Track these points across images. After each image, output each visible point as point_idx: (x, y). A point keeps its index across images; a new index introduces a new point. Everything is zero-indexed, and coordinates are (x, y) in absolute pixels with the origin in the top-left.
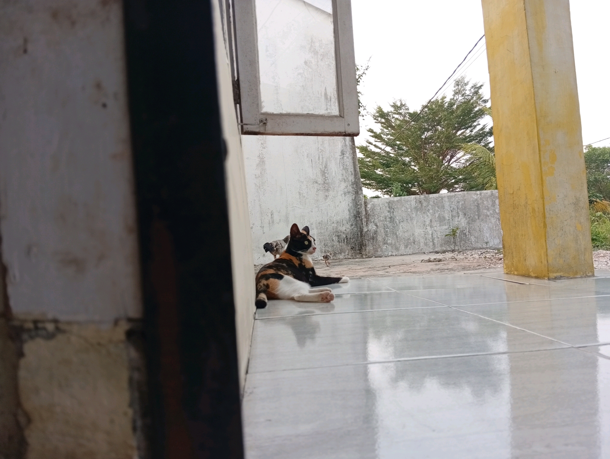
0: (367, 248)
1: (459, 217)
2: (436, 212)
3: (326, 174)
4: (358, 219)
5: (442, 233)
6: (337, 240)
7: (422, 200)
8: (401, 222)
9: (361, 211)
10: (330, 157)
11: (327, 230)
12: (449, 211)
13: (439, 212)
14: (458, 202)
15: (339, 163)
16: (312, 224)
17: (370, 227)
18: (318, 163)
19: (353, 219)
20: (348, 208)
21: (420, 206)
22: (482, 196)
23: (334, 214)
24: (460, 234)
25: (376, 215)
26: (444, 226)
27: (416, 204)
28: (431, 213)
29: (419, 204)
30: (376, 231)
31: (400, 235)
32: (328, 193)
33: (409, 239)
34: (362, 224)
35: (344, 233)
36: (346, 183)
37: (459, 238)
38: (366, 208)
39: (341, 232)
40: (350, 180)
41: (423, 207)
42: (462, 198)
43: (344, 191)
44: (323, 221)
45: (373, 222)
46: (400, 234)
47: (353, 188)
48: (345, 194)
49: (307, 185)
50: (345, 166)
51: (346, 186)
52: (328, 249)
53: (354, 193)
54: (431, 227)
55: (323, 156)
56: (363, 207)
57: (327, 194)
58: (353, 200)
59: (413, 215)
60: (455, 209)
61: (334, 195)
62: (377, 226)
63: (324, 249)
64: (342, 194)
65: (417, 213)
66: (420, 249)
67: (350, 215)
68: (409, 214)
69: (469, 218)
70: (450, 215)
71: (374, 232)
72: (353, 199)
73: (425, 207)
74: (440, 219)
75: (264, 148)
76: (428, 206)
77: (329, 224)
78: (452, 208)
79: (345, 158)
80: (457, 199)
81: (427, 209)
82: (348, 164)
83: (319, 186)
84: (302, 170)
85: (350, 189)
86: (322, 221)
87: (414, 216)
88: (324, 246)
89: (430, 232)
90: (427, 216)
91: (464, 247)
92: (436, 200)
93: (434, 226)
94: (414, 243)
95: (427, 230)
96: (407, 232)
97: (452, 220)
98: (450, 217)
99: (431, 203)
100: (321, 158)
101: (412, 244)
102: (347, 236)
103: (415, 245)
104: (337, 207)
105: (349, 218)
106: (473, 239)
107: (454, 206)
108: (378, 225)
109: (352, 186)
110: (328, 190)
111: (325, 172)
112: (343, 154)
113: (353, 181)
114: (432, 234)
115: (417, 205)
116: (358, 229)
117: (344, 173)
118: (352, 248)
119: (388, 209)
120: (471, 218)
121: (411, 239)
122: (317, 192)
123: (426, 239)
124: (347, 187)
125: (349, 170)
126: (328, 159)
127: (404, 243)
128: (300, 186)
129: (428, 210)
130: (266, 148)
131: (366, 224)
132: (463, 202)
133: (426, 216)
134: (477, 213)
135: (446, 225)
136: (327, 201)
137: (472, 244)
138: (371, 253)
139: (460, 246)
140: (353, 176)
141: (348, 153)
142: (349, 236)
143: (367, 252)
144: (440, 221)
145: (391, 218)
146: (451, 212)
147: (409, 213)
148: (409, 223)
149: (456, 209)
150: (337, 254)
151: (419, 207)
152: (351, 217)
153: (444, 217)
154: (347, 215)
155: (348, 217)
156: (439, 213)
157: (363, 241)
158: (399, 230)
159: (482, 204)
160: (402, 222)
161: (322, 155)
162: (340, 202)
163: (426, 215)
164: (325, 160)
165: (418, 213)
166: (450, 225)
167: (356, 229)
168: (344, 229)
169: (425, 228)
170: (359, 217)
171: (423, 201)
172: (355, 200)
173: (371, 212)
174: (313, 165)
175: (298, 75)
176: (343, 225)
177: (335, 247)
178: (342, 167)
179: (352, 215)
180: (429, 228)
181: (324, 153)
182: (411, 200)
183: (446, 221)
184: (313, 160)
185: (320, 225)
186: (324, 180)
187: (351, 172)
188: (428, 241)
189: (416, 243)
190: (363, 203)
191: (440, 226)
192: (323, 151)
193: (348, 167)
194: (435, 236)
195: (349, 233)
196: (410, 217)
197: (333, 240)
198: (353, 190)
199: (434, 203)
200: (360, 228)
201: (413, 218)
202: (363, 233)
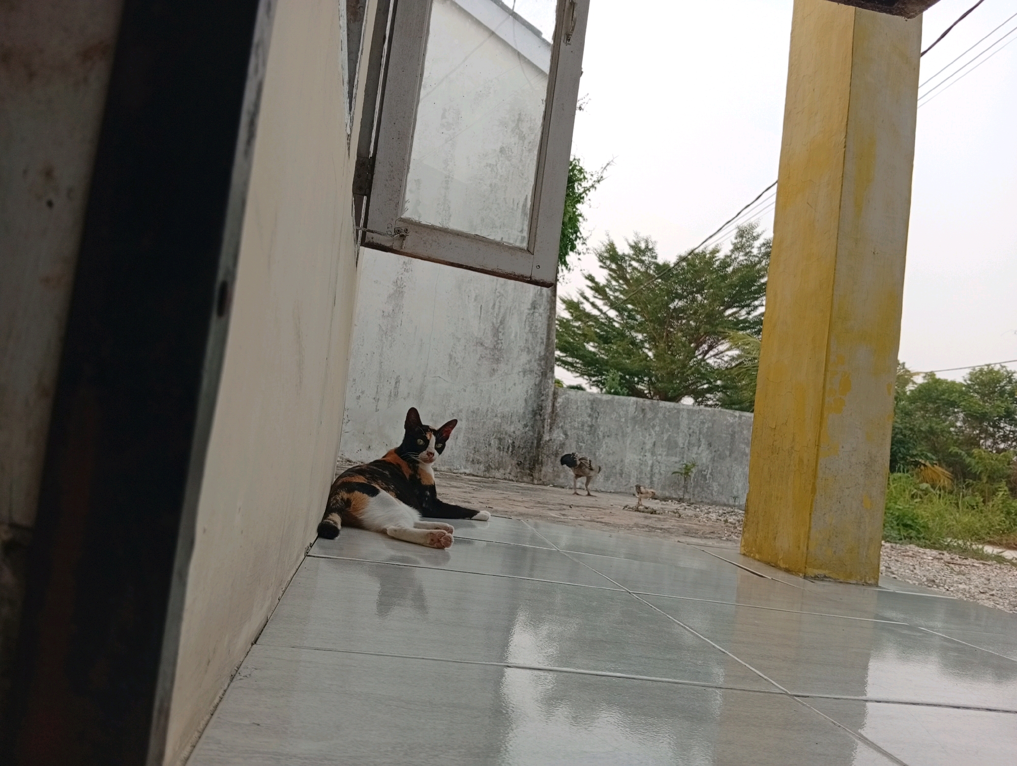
0: (544, 469)
1: (699, 446)
2: (665, 430)
3: (500, 334)
4: (538, 417)
5: (667, 468)
6: (496, 445)
7: (646, 408)
8: (606, 437)
9: (546, 407)
10: (512, 308)
11: (483, 426)
12: (686, 434)
13: (669, 433)
14: (703, 423)
15: (525, 322)
16: (461, 411)
17: (555, 435)
18: (491, 313)
19: (531, 416)
20: (525, 396)
21: (641, 416)
22: (741, 421)
23: (500, 402)
24: (697, 474)
25: (570, 416)
26: (673, 458)
28: (657, 432)
29: (640, 413)
30: (564, 444)
31: (601, 458)
32: (498, 366)
33: (614, 466)
34: (543, 427)
35: (510, 436)
36: (530, 355)
37: (694, 481)
38: (554, 402)
39: (506, 433)
40: (538, 352)
41: (646, 420)
42: (710, 418)
43: (524, 367)
44: (481, 409)
45: (562, 427)
46: (601, 455)
47: (539, 365)
48: (524, 372)
49: (465, 346)
50: (533, 328)
51: (528, 361)
52: (478, 457)
53: (540, 374)
54: (652, 454)
55: (502, 304)
56: (549, 400)
57: (495, 366)
58: (536, 385)
59: (627, 429)
60: (696, 433)
61: (506, 371)
62: (566, 435)
63: (472, 456)
64: (520, 372)
65: (635, 426)
66: (629, 486)
67: (526, 408)
68: (621, 426)
69: (715, 451)
70: (685, 440)
71: (560, 444)
72: (537, 383)
73: (649, 419)
74: (669, 445)
75: (406, 270)
76: (654, 419)
77: (489, 416)
78: (691, 431)
79: (537, 314)
80: (702, 417)
82: (539, 326)
83: (485, 351)
84: (463, 319)
85: (535, 366)
86: (479, 410)
87: (628, 431)
88: (473, 452)
89: (650, 462)
90: (650, 435)
91: (699, 497)
92: (669, 412)
93: (659, 453)
94: (621, 475)
95: (646, 458)
96: (613, 454)
97: (689, 449)
98: (686, 444)
99: (660, 415)
100: (497, 307)
101: (618, 475)
102: (514, 442)
103: (621, 480)
104: (507, 391)
105: (524, 413)
106: (715, 487)
107: (695, 427)
108: (569, 433)
109: (539, 362)
110: (498, 361)
111: (500, 330)
112: (535, 308)
113: (542, 354)
114: (652, 466)
115: (636, 413)
116: (534, 433)
117: (531, 338)
118: (518, 464)
119: (589, 411)
120: (719, 452)
121: (618, 467)
122: (480, 359)
123: (641, 473)
124: (530, 361)
125: (539, 336)
126: (508, 311)
128: (454, 344)
129: (654, 426)
130: (410, 272)
131: (549, 428)
132: (710, 424)
133: (647, 435)
134: (728, 447)
135: (676, 456)
136: (493, 378)
137: (712, 495)
138: (548, 478)
139: (694, 495)
140: (543, 347)
141: (543, 308)
142: (518, 443)
143: (542, 475)
144: (669, 447)
145: (591, 426)
146: (689, 436)
147: (622, 424)
148: (618, 441)
149: (698, 434)
150: (492, 468)
151: (638, 419)
152: (527, 412)
153: (676, 443)
154: (522, 407)
155: (522, 411)
156: (670, 435)
157: (538, 455)
158: (601, 450)
159: (740, 434)
160: (608, 436)
161: (500, 302)
162: (515, 384)
163: (648, 433)
164: (502, 310)
165: (637, 427)
166: (683, 458)
167: (531, 433)
168: (512, 430)
169: (642, 454)
170: (540, 415)
171: (648, 409)
172: (538, 385)
173: (561, 410)
174: (482, 315)
175: (487, 166)
176: (511, 422)
177: (490, 456)
178: (529, 328)
179: (530, 409)
180: (648, 455)
181: (503, 299)
182: (629, 405)
183: (678, 449)
184: (483, 306)
185: (474, 415)
186: (495, 344)
187: (542, 339)
188: (644, 475)
189: (623, 476)
190: (551, 393)
191: (667, 455)
192: (503, 295)
193: (538, 330)
194: (657, 471)
195: (520, 437)
196: (623, 432)
197: (490, 445)
198: (539, 368)
199: (664, 417)
200: (539, 433)
201: (627, 433)
202: (541, 442)
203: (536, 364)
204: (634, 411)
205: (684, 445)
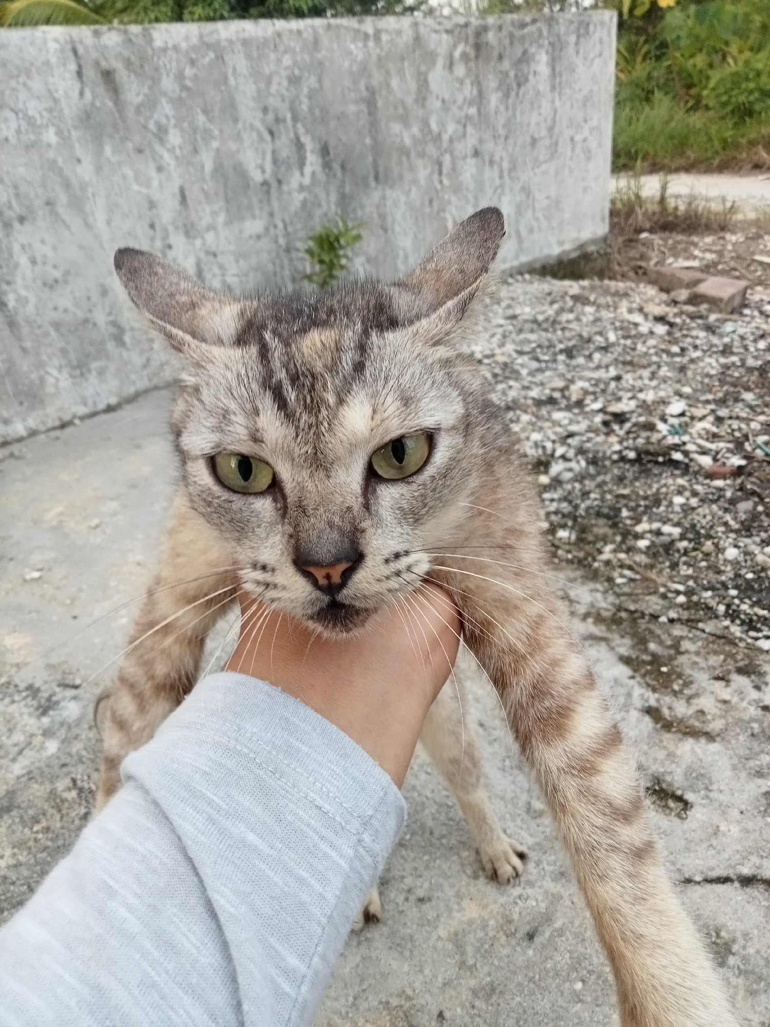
2: (199, 138)
8: (17, 225)
12: (259, 132)
13: (215, 144)
21: (108, 103)
22: (381, 48)
26: (248, 224)
27: (82, 94)
28: (178, 152)
31: (30, 309)
33: (86, 321)
41: (130, 114)
42: (307, 58)
46: (27, 300)
54: (187, 234)
59: (79, 169)
60: (284, 121)
65: (99, 152)
68: (52, 165)
70: (264, 154)
73: (138, 110)
74: (225, 185)
76: (151, 104)
78: (270, 117)
81: (152, 126)
87: (87, 178)
90: (160, 169)
92: (193, 62)
94: (119, 339)
98: (269, 167)
99: (168, 84)
101: (111, 346)
103: (125, 354)
107: (278, 102)
115: (88, 95)
121: (100, 318)
127: (64, 352)
129: (161, 133)
132: (312, 81)
133: (152, 173)
144: (226, 194)
146: (268, 137)
147: (51, 154)
148: (68, 227)
149: (289, 122)
151: (102, 114)
153: (241, 172)
156: (218, 150)
158: (19, 280)
160: (22, 220)
163: (152, 166)
165: (108, 150)
171: (123, 75)
182: (47, 63)
189: (127, 338)
191: (230, 222)
196: (67, 186)
199: (184, 87)
201: (83, 187)
204: (77, 86)
205: (263, 171)
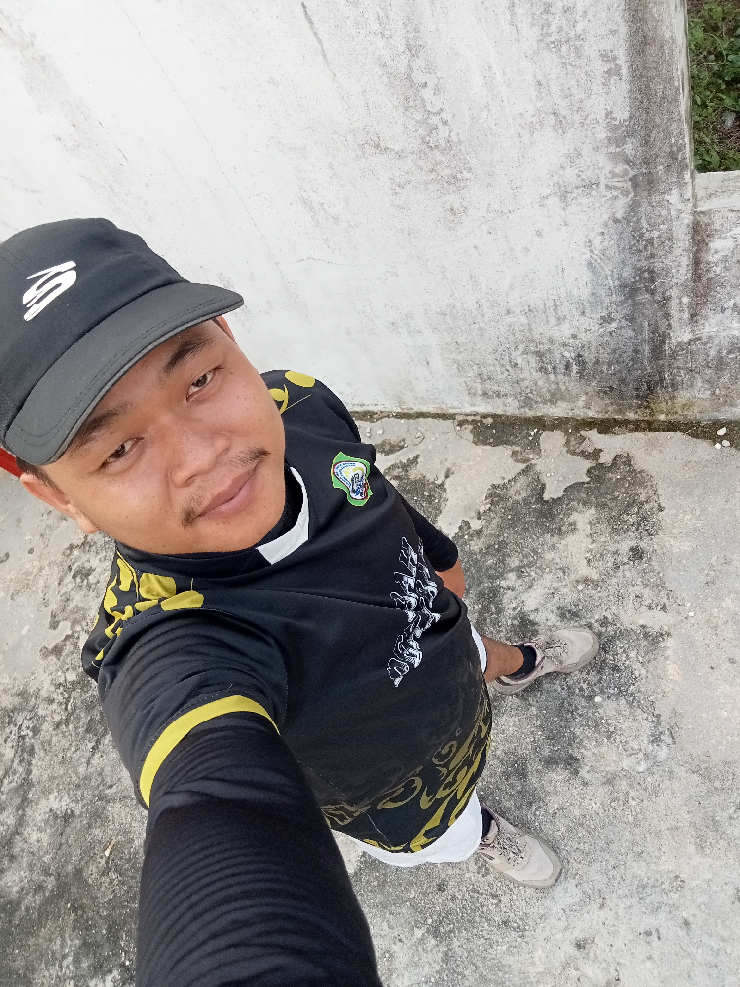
3: (427, 94)
4: (644, 297)
6: (533, 365)
9: (668, 269)
11: (482, 335)
15: (511, 6)
17: (710, 328)
18: (359, 25)
19: (617, 298)
20: (587, 256)
23: (507, 282)
32: (462, 198)
34: (667, 315)
35: (565, 345)
36: (570, 134)
38: (699, 250)
39: (552, 342)
40: (601, 115)
43: (556, 179)
47: (614, 157)
48: (564, 195)
50: (556, 22)
51: (568, 156)
52: (496, 388)
53: (628, 183)
56: (678, 251)
57: (454, 200)
58: (616, 217)
61: (496, 205)
64: (546, 197)
67: (596, 281)
72: (619, 215)
77: (488, 315)
83: (399, 163)
86: (454, 307)
88: (478, 380)
102: (579, 356)
104: (520, 254)
105: (593, 293)
109: (612, 149)
110: (455, 182)
117: (555, 71)
122: (395, 193)
124: (574, 156)
131: (686, 315)
136: (461, 233)
140: (621, 89)
142: (592, 356)
152: (602, 292)
154: (583, 283)
155: (585, 293)
157: (661, 372)
167: (631, 333)
168: (568, 332)
170: (652, 291)
172: (627, 219)
173: (727, 269)
176: (559, 319)
177: (526, 383)
179: (612, 283)
186: (422, 131)
190: (682, 233)
195: (594, 345)
197: (515, 365)
198: (619, 169)
200: (655, 330)
202: (666, 347)
203: (601, 159)
